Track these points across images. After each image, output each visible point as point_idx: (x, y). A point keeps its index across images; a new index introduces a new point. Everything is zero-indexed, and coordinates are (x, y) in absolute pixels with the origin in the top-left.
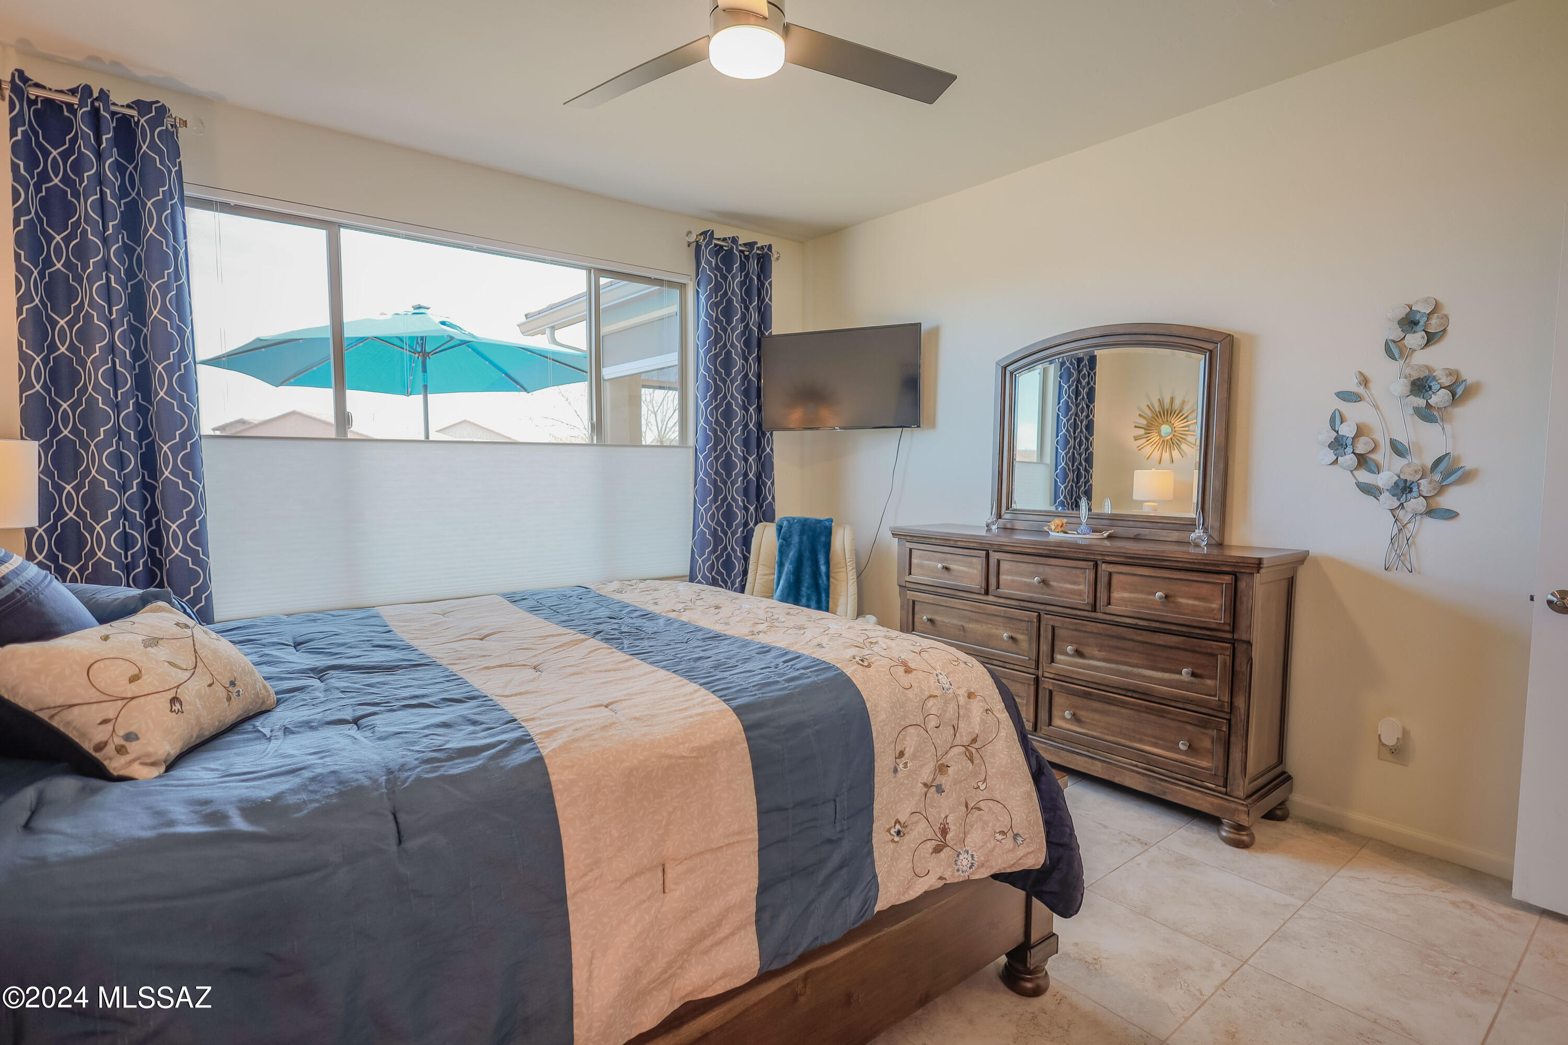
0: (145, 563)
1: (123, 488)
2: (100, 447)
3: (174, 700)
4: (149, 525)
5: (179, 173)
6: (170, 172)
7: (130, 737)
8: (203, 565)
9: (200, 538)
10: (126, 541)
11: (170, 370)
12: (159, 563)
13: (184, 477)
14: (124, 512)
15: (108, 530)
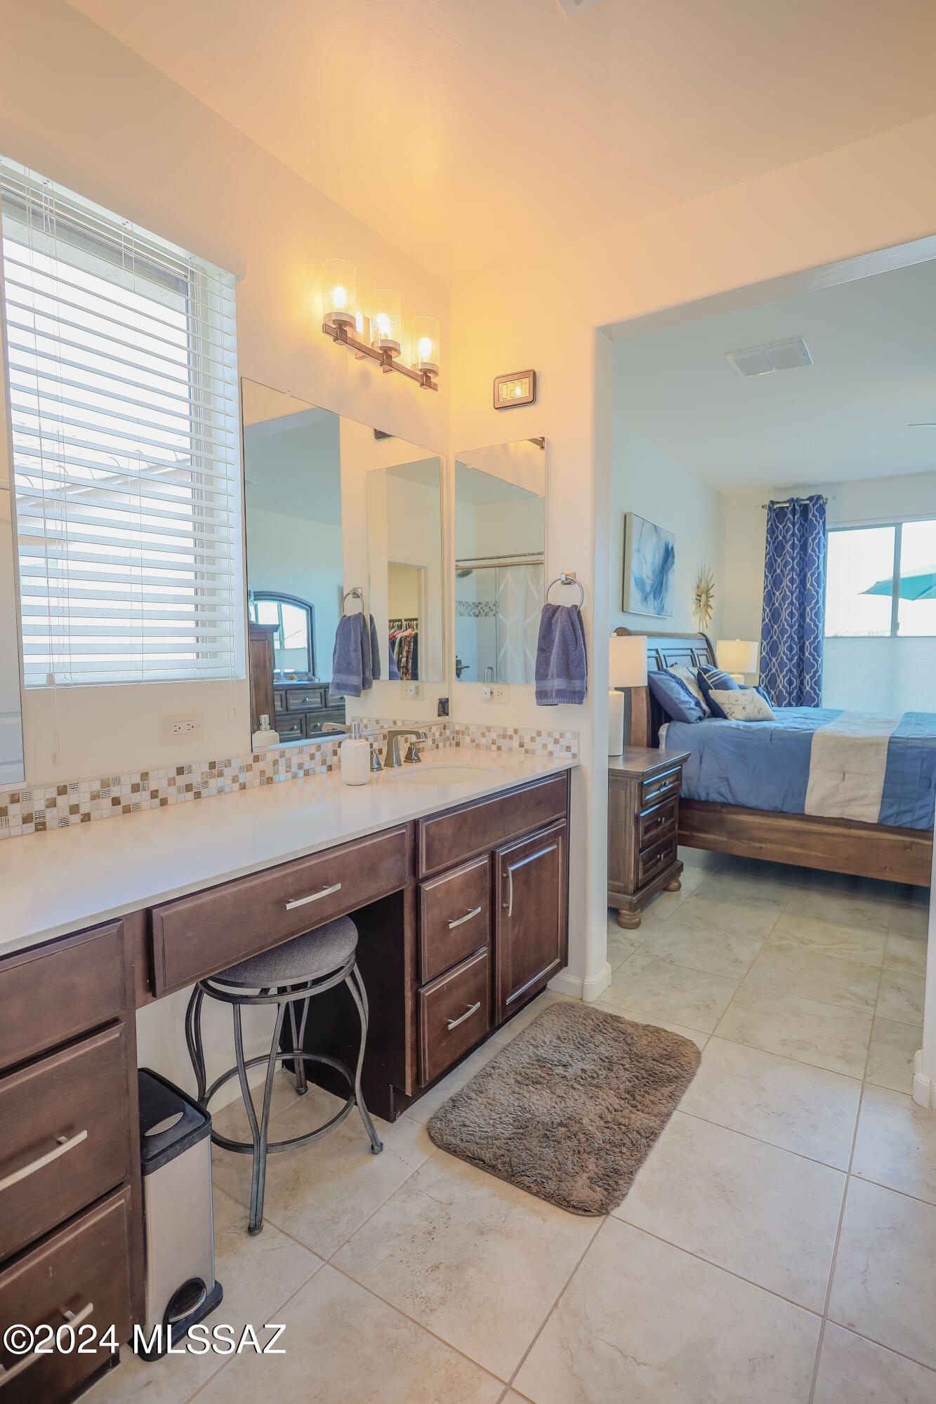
0: (797, 693)
1: (791, 660)
2: (784, 643)
3: (744, 708)
4: (800, 676)
5: (824, 523)
6: (819, 523)
7: (733, 713)
8: (818, 695)
9: (818, 683)
10: (790, 682)
11: (811, 610)
12: (802, 693)
13: (813, 656)
14: (790, 670)
15: (784, 677)
